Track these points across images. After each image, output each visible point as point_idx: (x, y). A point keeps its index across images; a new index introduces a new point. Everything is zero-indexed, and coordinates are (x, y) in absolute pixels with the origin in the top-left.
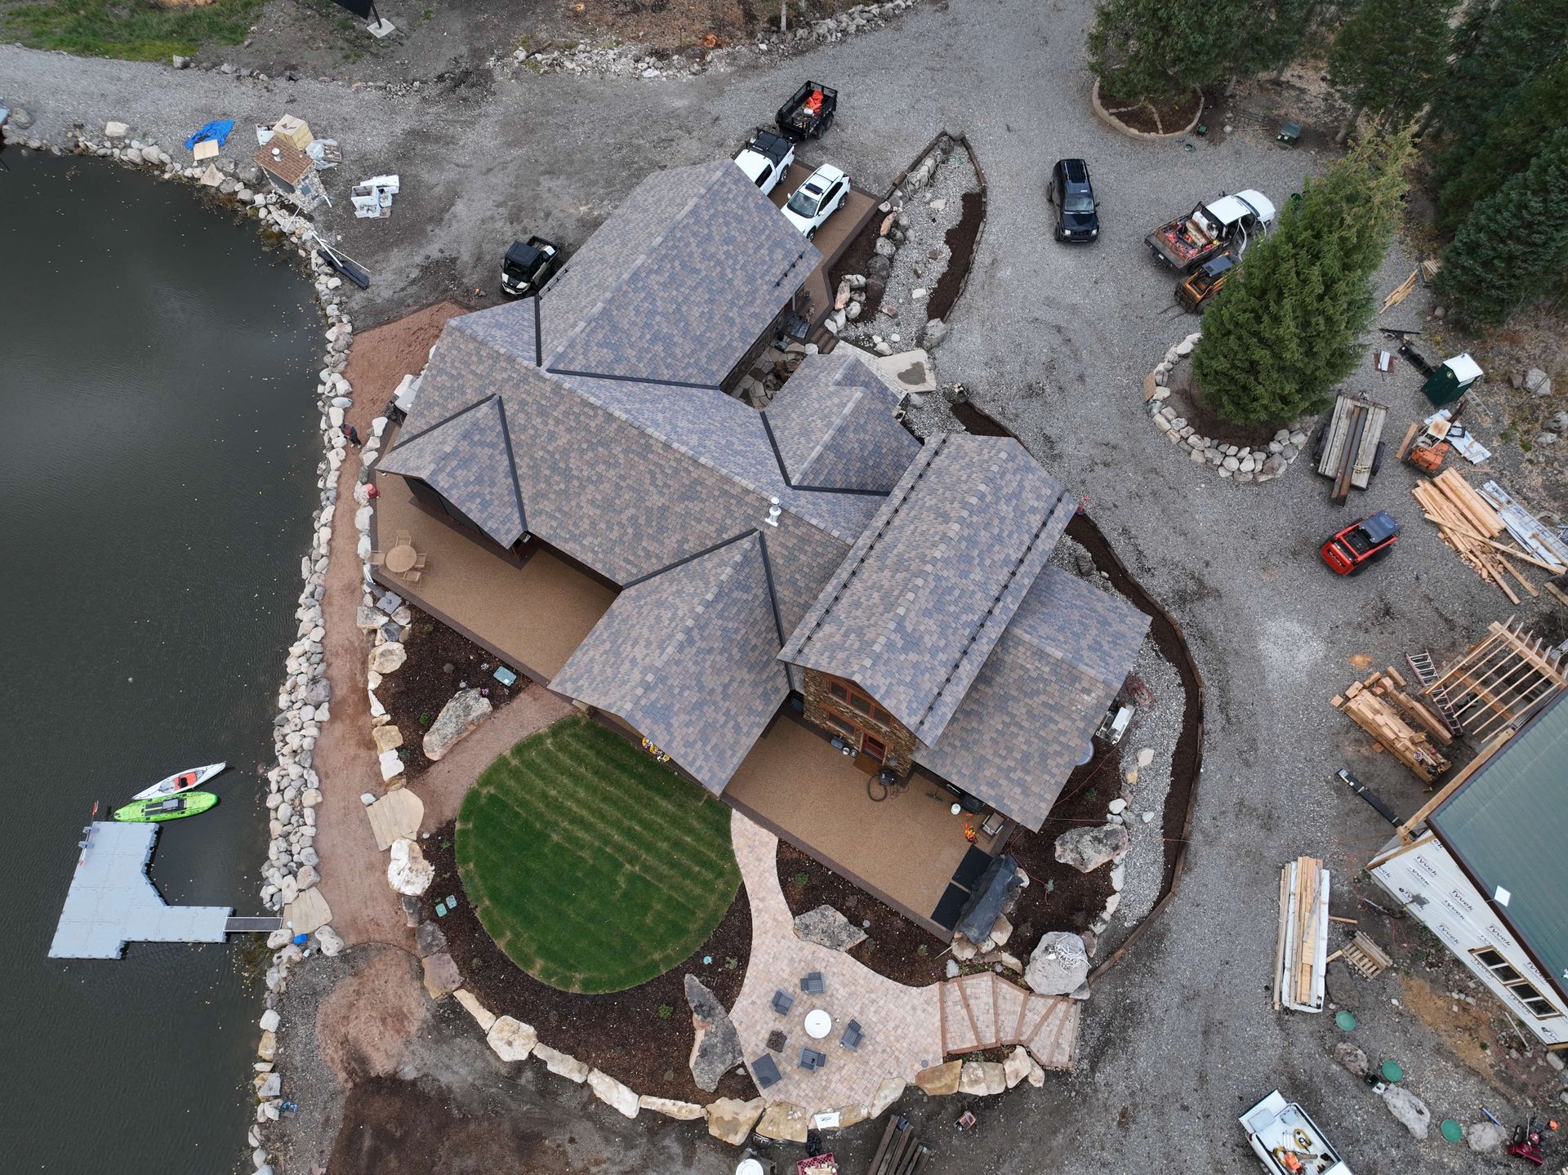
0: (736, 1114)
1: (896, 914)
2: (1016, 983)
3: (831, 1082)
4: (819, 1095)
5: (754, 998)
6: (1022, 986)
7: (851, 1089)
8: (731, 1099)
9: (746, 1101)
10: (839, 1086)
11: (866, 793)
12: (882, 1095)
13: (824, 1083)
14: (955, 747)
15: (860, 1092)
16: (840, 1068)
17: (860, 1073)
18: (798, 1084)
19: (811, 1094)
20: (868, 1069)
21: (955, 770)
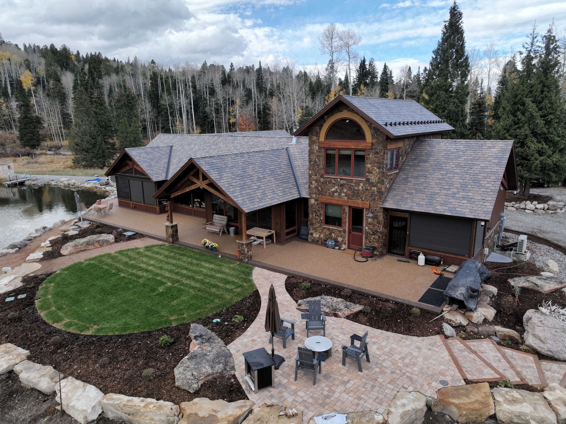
0: (215, 411)
1: (387, 301)
2: (518, 349)
3: (334, 392)
4: (320, 401)
5: (255, 338)
6: (526, 351)
7: (360, 398)
8: (212, 399)
9: (230, 401)
10: (345, 396)
11: (353, 256)
12: (399, 403)
13: (326, 393)
14: (411, 194)
15: (371, 401)
16: (345, 383)
17: (369, 387)
18: (295, 393)
19: (310, 400)
20: (377, 384)
21: (415, 204)
